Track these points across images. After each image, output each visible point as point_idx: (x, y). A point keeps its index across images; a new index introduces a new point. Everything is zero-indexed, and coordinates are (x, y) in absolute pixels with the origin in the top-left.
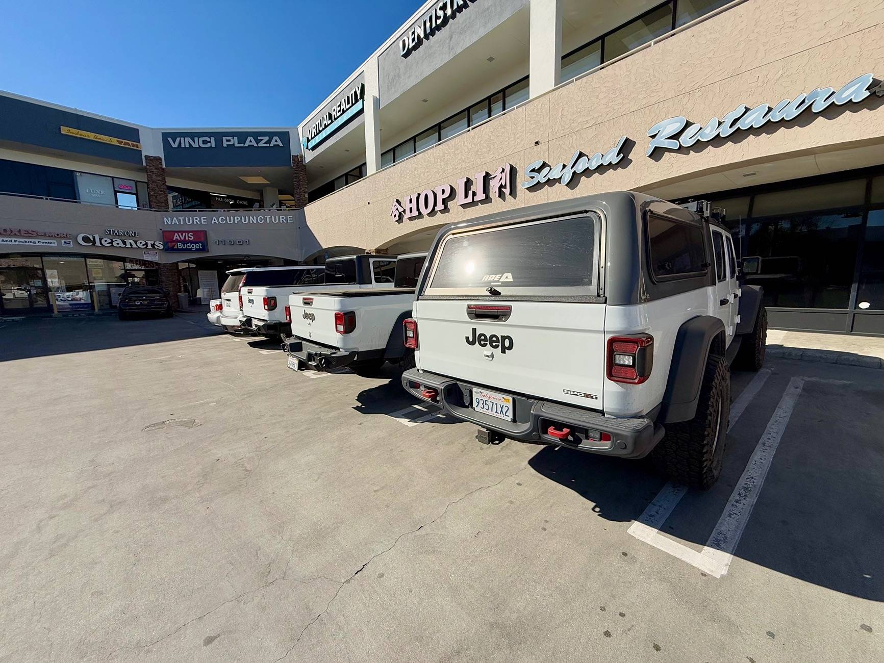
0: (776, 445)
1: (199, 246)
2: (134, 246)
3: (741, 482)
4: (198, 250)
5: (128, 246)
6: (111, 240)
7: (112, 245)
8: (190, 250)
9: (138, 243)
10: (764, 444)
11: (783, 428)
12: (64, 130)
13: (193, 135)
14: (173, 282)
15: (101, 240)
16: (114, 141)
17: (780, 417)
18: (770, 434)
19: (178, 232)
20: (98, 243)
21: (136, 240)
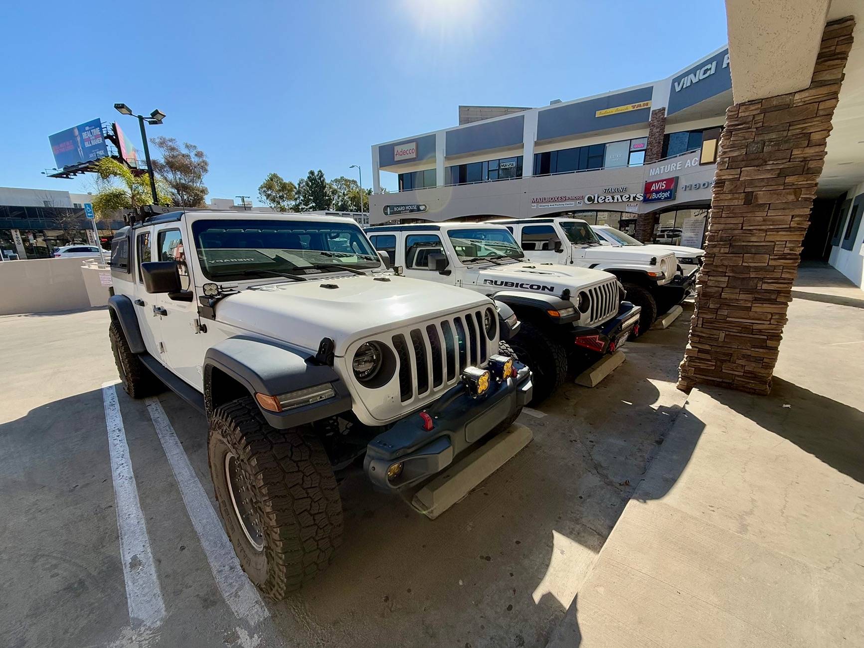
0: (110, 435)
1: (667, 194)
2: (620, 200)
3: (117, 406)
4: (667, 199)
5: (616, 200)
6: (605, 197)
7: (605, 201)
8: (660, 199)
9: (623, 197)
10: (119, 430)
11: (113, 454)
12: (599, 114)
13: (694, 71)
14: (644, 231)
15: (598, 198)
16: (629, 108)
17: (122, 464)
18: (120, 441)
19: (655, 182)
20: (596, 202)
21: (622, 195)
